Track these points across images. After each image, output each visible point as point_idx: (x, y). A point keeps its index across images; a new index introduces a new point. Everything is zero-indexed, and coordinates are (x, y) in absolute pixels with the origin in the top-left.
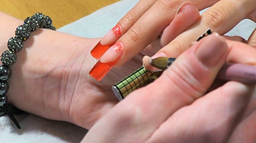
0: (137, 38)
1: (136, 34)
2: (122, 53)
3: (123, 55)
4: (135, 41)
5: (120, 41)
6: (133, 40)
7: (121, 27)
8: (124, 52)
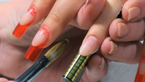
0: (58, 20)
1: (56, 16)
2: (49, 34)
3: (50, 36)
4: (57, 22)
5: (45, 25)
6: (55, 21)
7: (35, 8)
8: (50, 33)
